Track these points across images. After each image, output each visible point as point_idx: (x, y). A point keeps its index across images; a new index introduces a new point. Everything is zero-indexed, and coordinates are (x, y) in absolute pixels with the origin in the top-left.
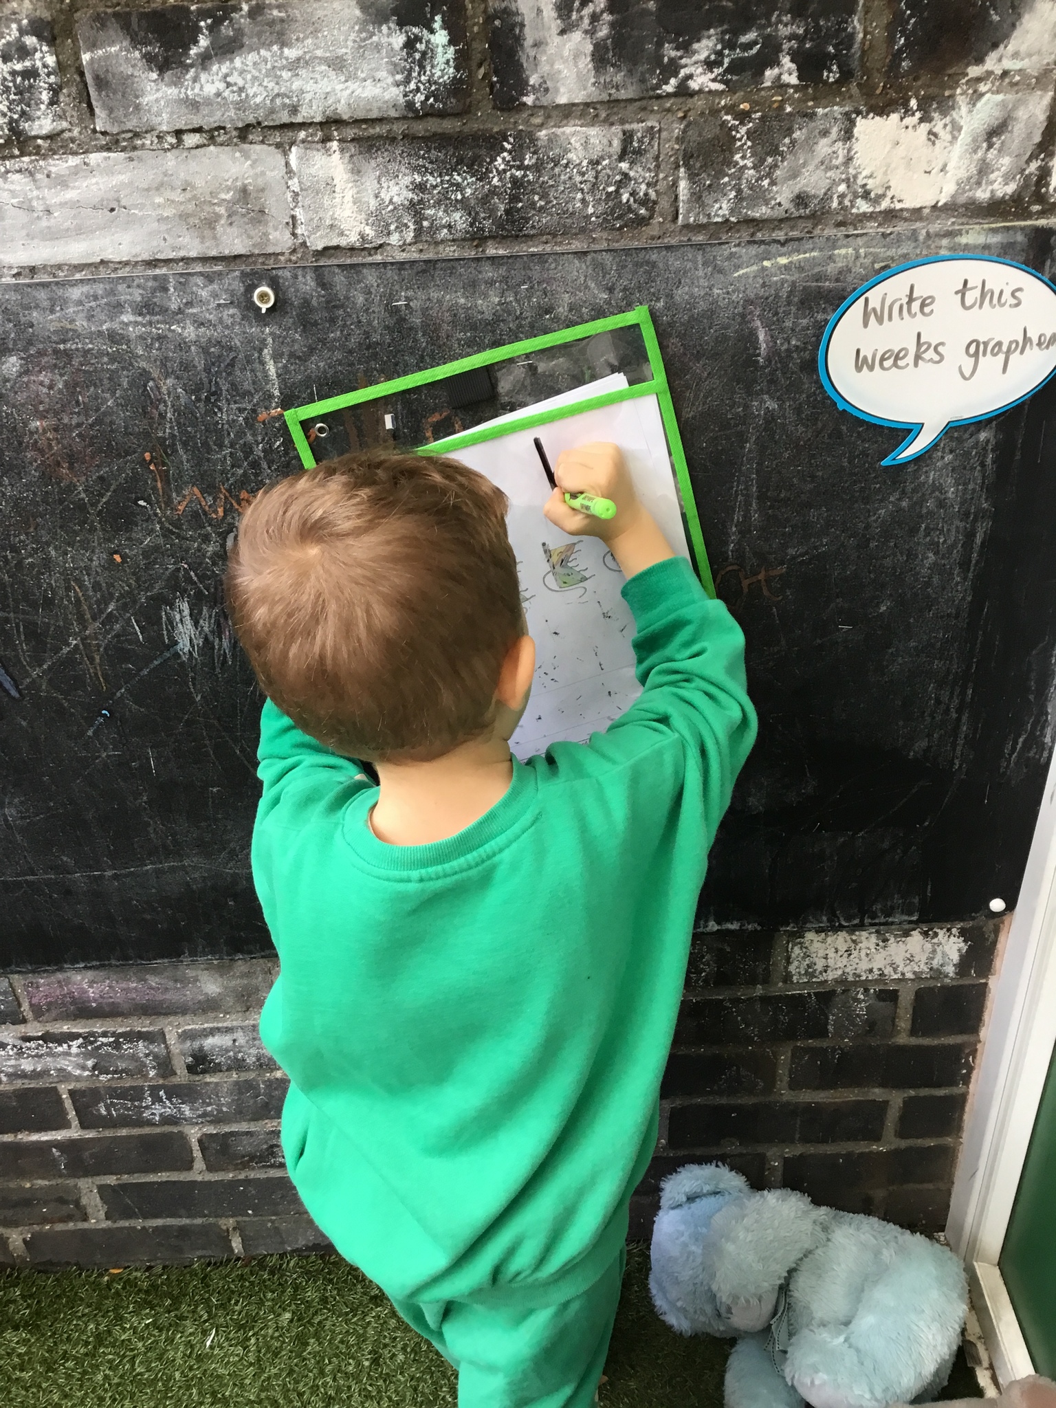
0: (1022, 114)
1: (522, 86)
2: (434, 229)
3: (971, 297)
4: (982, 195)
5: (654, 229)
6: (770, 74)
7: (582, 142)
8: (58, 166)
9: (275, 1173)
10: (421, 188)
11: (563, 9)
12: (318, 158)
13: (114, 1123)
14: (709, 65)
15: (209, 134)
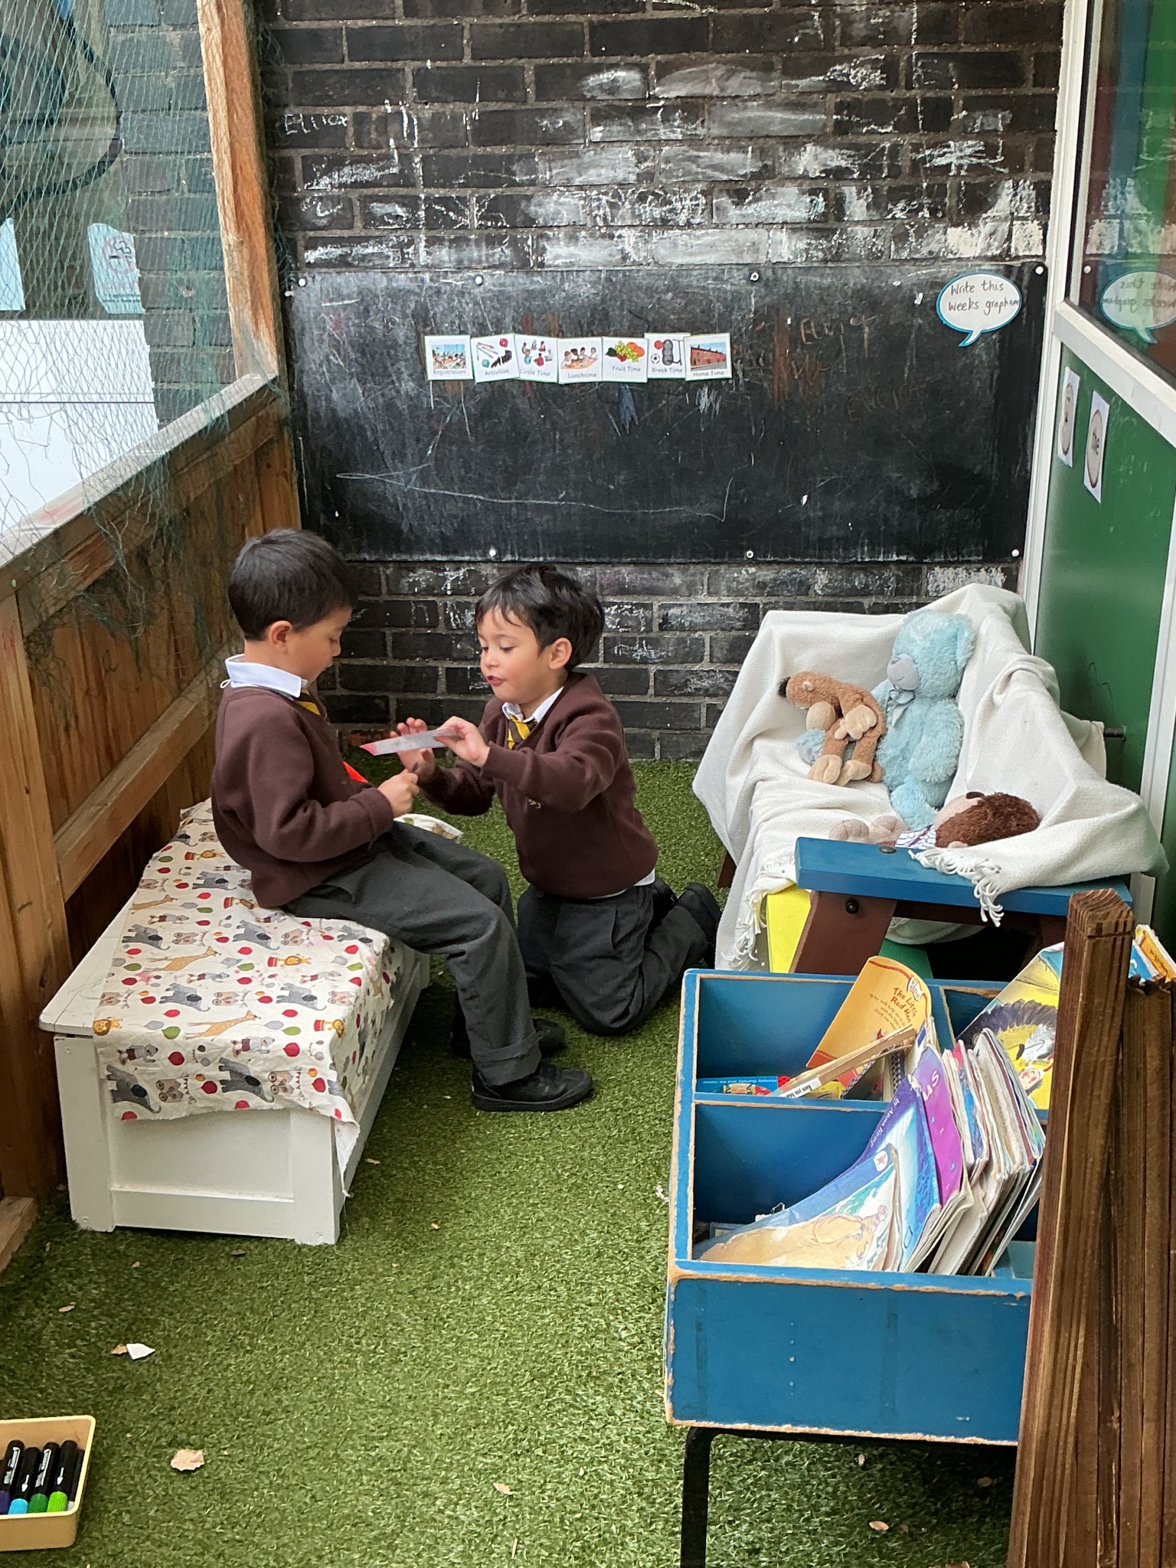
0: (1000, 229)
1: (844, 215)
2: (812, 257)
3: (987, 286)
4: (989, 254)
5: (882, 260)
6: (920, 214)
7: (862, 232)
8: (698, 233)
9: (685, 700)
10: (809, 244)
11: (859, 193)
12: (779, 233)
13: (619, 660)
14: (902, 210)
15: (747, 225)
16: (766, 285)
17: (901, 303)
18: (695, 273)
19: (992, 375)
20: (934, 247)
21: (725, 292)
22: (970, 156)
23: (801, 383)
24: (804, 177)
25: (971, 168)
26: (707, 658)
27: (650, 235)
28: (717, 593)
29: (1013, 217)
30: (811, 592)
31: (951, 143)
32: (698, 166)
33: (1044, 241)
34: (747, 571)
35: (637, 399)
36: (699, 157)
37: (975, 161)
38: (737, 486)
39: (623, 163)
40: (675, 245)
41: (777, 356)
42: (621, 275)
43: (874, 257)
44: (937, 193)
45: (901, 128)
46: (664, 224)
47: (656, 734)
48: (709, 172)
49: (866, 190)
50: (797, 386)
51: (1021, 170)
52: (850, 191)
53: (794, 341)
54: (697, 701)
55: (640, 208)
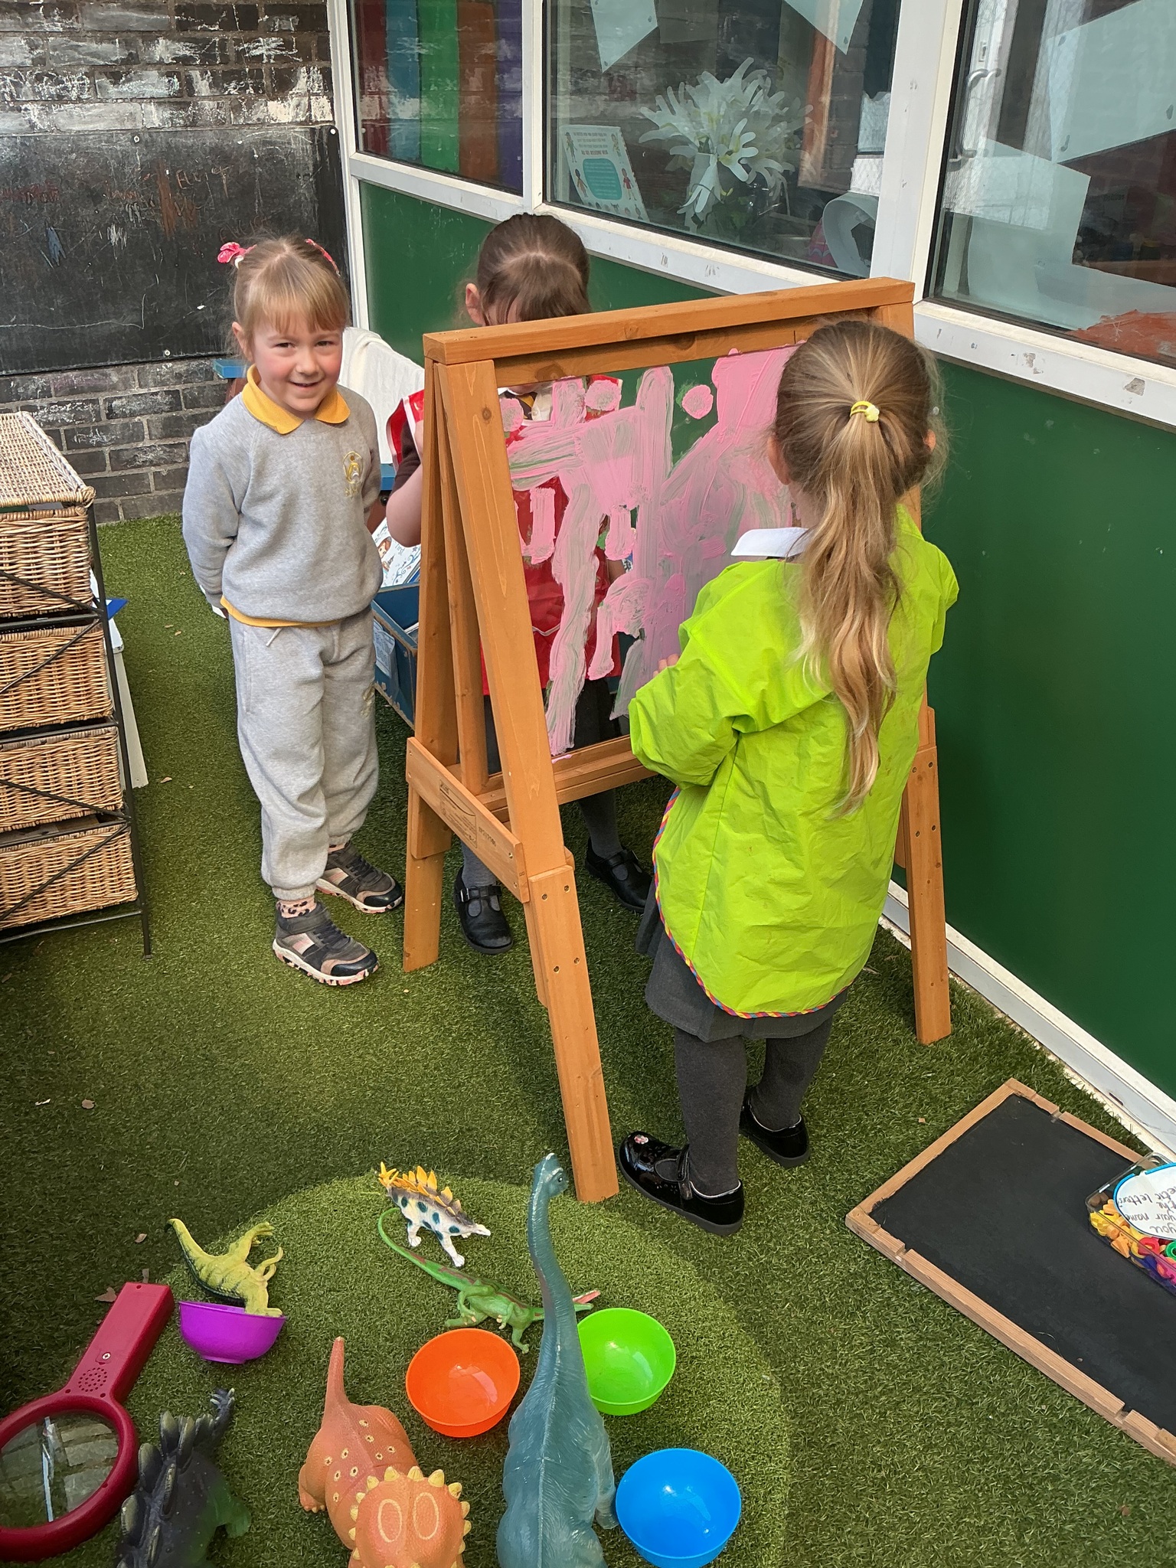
0: (303, 102)
1: (194, 91)
2: (176, 124)
5: (226, 125)
6: (247, 91)
7: (208, 105)
8: (88, 106)
9: (135, 471)
10: (172, 114)
11: (202, 75)
12: (149, 106)
13: (79, 446)
14: (234, 89)
15: (124, 100)
16: (146, 146)
17: (245, 156)
18: (91, 137)
19: (314, 207)
20: (261, 115)
21: (116, 151)
22: (275, 49)
23: (183, 219)
24: (161, 62)
25: (277, 57)
26: (147, 437)
27: (50, 108)
28: (146, 386)
29: (309, 94)
30: (215, 377)
31: (261, 39)
32: (79, 53)
33: (332, 110)
34: (166, 366)
35: (62, 238)
36: (79, 46)
37: (279, 52)
38: (149, 300)
39: (18, 50)
40: (71, 116)
41: (163, 198)
42: (32, 140)
43: (220, 123)
44: (257, 75)
45: (227, 26)
46: (60, 99)
47: (118, 501)
48: (89, 58)
49: (207, 73)
50: (181, 221)
51: (310, 59)
52: (196, 74)
53: (174, 187)
54: (144, 470)
55: (39, 87)
